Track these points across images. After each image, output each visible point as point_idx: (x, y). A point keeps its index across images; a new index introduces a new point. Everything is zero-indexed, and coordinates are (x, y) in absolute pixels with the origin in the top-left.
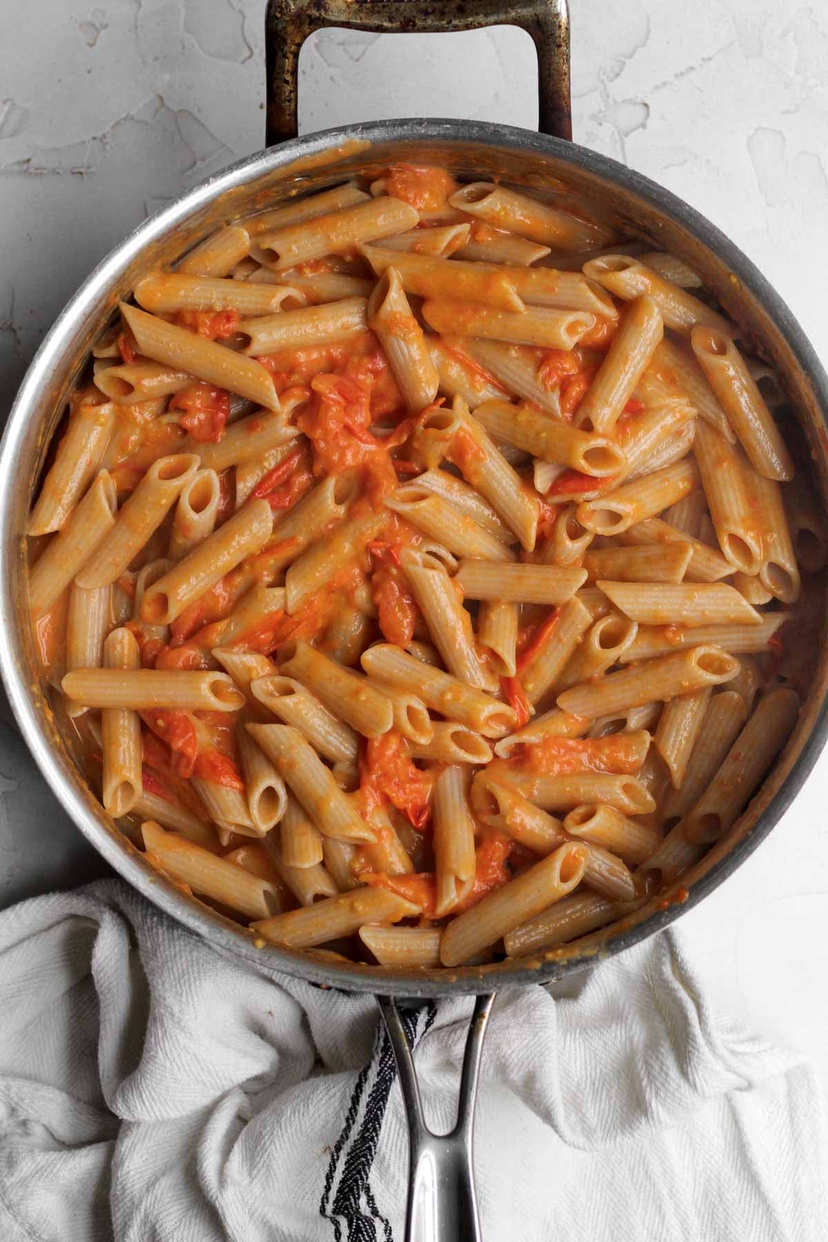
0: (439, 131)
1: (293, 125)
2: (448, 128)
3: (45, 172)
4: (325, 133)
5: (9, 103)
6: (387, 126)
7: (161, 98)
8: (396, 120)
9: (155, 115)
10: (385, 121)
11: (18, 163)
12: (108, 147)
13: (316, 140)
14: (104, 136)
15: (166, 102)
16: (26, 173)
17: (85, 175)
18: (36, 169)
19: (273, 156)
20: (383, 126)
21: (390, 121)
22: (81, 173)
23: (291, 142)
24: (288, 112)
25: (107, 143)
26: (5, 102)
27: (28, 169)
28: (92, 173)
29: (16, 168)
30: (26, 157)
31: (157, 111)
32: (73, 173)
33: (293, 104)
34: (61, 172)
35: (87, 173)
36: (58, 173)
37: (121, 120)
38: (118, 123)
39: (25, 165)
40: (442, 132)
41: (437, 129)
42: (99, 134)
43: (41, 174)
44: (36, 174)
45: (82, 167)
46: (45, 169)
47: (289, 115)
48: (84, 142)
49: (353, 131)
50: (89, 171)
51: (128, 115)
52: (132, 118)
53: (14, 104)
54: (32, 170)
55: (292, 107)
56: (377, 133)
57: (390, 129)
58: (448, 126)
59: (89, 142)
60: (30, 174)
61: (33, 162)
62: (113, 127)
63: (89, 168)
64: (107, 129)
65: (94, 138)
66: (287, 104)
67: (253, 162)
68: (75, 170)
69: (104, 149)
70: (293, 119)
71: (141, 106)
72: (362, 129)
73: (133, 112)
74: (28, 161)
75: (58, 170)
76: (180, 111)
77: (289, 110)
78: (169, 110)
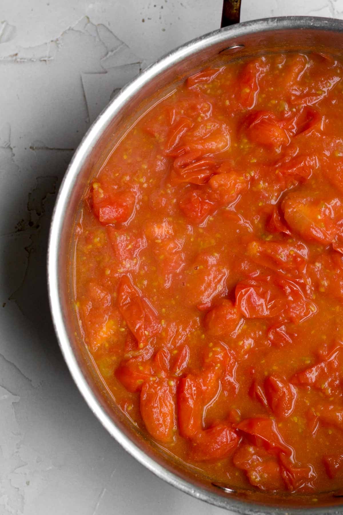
0: (321, 24)
1: (237, 16)
2: (326, 23)
3: (26, 60)
4: (255, 21)
5: (5, 23)
6: (291, 20)
7: (88, 18)
8: (297, 17)
9: (85, 27)
10: (291, 17)
11: (11, 56)
12: (60, 45)
13: (250, 25)
14: (57, 40)
15: (91, 20)
16: (16, 61)
17: (47, 62)
18: (21, 59)
19: (225, 32)
20: (289, 20)
21: (293, 17)
22: (45, 61)
23: (236, 25)
24: (235, 8)
25: (59, 44)
26: (2, 23)
27: (16, 59)
28: (51, 60)
29: (10, 59)
30: (15, 53)
31: (86, 25)
32: (41, 61)
33: (238, 4)
34: (35, 60)
35: (48, 60)
36: (33, 61)
37: (66, 31)
38: (65, 33)
39: (14, 58)
40: (323, 25)
41: (320, 23)
42: (54, 39)
43: (23, 62)
44: (21, 62)
45: (46, 57)
46: (25, 59)
47: (236, 10)
48: (46, 43)
49: (272, 21)
50: (50, 59)
51: (70, 27)
52: (72, 29)
53: (7, 24)
54: (19, 60)
55: (238, 5)
56: (285, 23)
57: (293, 21)
58: (326, 22)
59: (49, 43)
60: (17, 62)
61: (19, 56)
62: (62, 35)
63: (49, 57)
64: (59, 36)
65: (52, 41)
66: (235, 3)
67: (213, 35)
68: (42, 59)
69: (58, 47)
70: (238, 12)
71: (77, 22)
72: (277, 20)
73: (73, 26)
74: (16, 55)
75: (32, 59)
76: (99, 25)
77: (236, 7)
78: (92, 24)
